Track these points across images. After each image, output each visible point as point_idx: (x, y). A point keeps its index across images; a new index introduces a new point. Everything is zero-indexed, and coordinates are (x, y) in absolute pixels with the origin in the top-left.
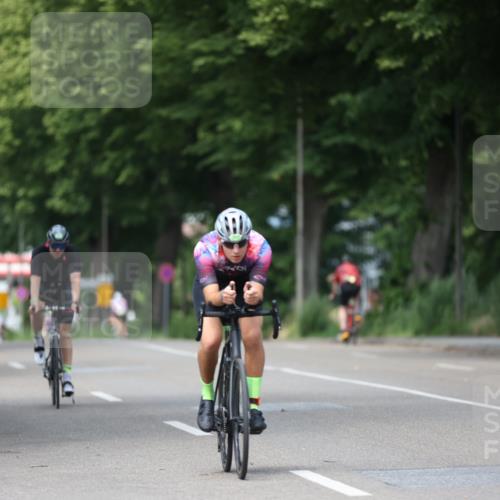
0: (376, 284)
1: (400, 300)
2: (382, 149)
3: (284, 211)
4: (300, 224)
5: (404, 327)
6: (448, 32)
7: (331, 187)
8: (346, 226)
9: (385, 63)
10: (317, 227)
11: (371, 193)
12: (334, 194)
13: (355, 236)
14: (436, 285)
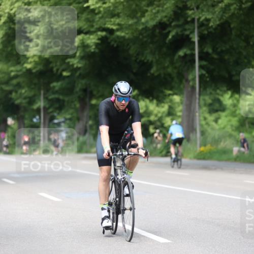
2: (66, 99)
3: (38, 117)
4: (42, 121)
7: (50, 110)
8: (56, 121)
9: (65, 74)
11: (63, 111)
12: (51, 112)
14: (81, 139)
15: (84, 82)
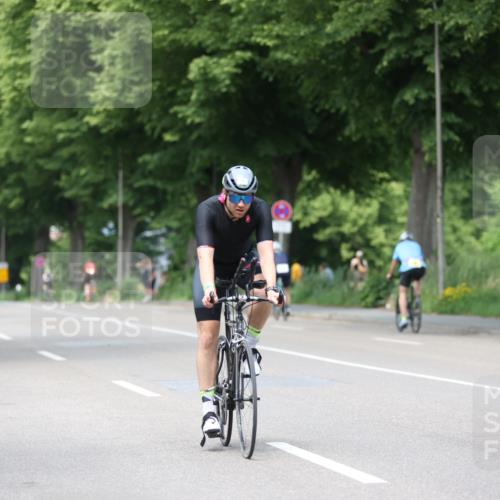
0: (166, 269)
1: (180, 279)
2: (170, 188)
3: (111, 225)
4: (121, 232)
5: (182, 294)
6: (209, 119)
7: (138, 211)
8: (148, 234)
9: (168, 137)
10: (131, 234)
11: (163, 213)
12: (140, 215)
13: (154, 240)
15: (205, 153)
